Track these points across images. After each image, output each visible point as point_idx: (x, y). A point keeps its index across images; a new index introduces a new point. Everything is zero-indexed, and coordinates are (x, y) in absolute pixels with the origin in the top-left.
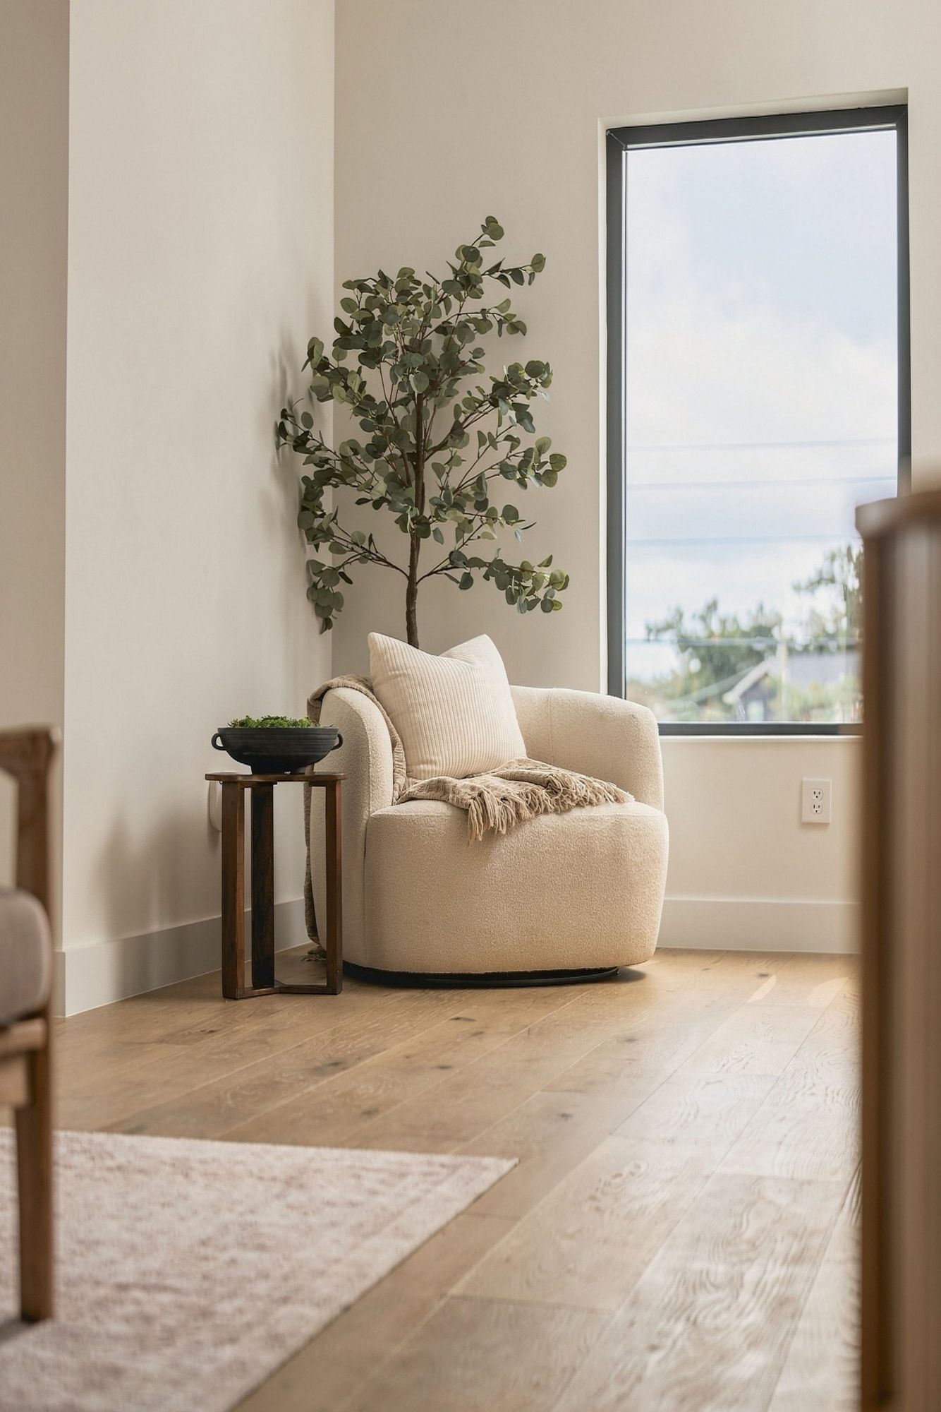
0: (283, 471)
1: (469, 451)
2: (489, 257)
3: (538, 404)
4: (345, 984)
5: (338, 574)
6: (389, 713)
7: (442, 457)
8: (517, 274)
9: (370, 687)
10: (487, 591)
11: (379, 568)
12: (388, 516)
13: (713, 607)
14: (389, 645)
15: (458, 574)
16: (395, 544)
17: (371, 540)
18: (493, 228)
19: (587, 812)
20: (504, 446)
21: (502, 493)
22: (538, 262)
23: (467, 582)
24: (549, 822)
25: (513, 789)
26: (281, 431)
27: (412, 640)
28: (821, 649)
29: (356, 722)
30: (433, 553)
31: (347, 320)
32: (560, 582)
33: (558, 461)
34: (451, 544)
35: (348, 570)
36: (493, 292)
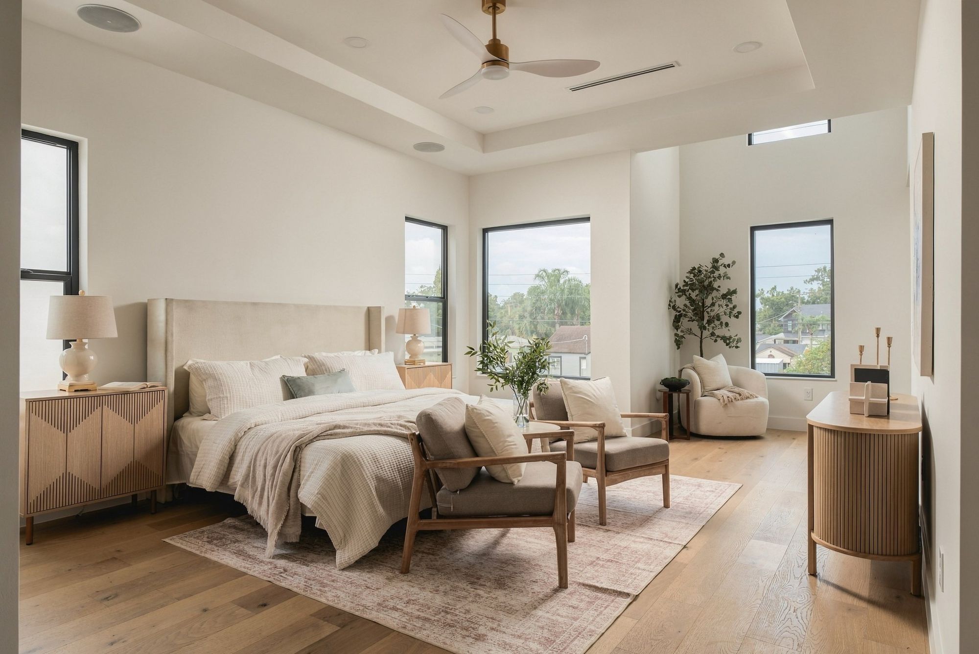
0: (670, 314)
1: (716, 308)
2: (720, 262)
3: (733, 297)
4: (691, 438)
5: (682, 337)
6: (698, 374)
7: (709, 310)
8: (729, 266)
9: (694, 369)
10: (720, 342)
11: (693, 336)
12: (696, 323)
13: (774, 288)
14: (697, 357)
15: (714, 338)
16: (696, 330)
17: (691, 330)
18: (722, 255)
19: (748, 400)
20: (725, 307)
21: (724, 319)
22: (734, 263)
23: (716, 341)
24: (740, 402)
25: (730, 395)
26: (669, 305)
27: (702, 356)
28: (814, 303)
29: (690, 376)
30: (706, 333)
31: (687, 280)
32: (739, 340)
33: (739, 313)
34: (711, 331)
35: (684, 336)
36: (722, 270)
